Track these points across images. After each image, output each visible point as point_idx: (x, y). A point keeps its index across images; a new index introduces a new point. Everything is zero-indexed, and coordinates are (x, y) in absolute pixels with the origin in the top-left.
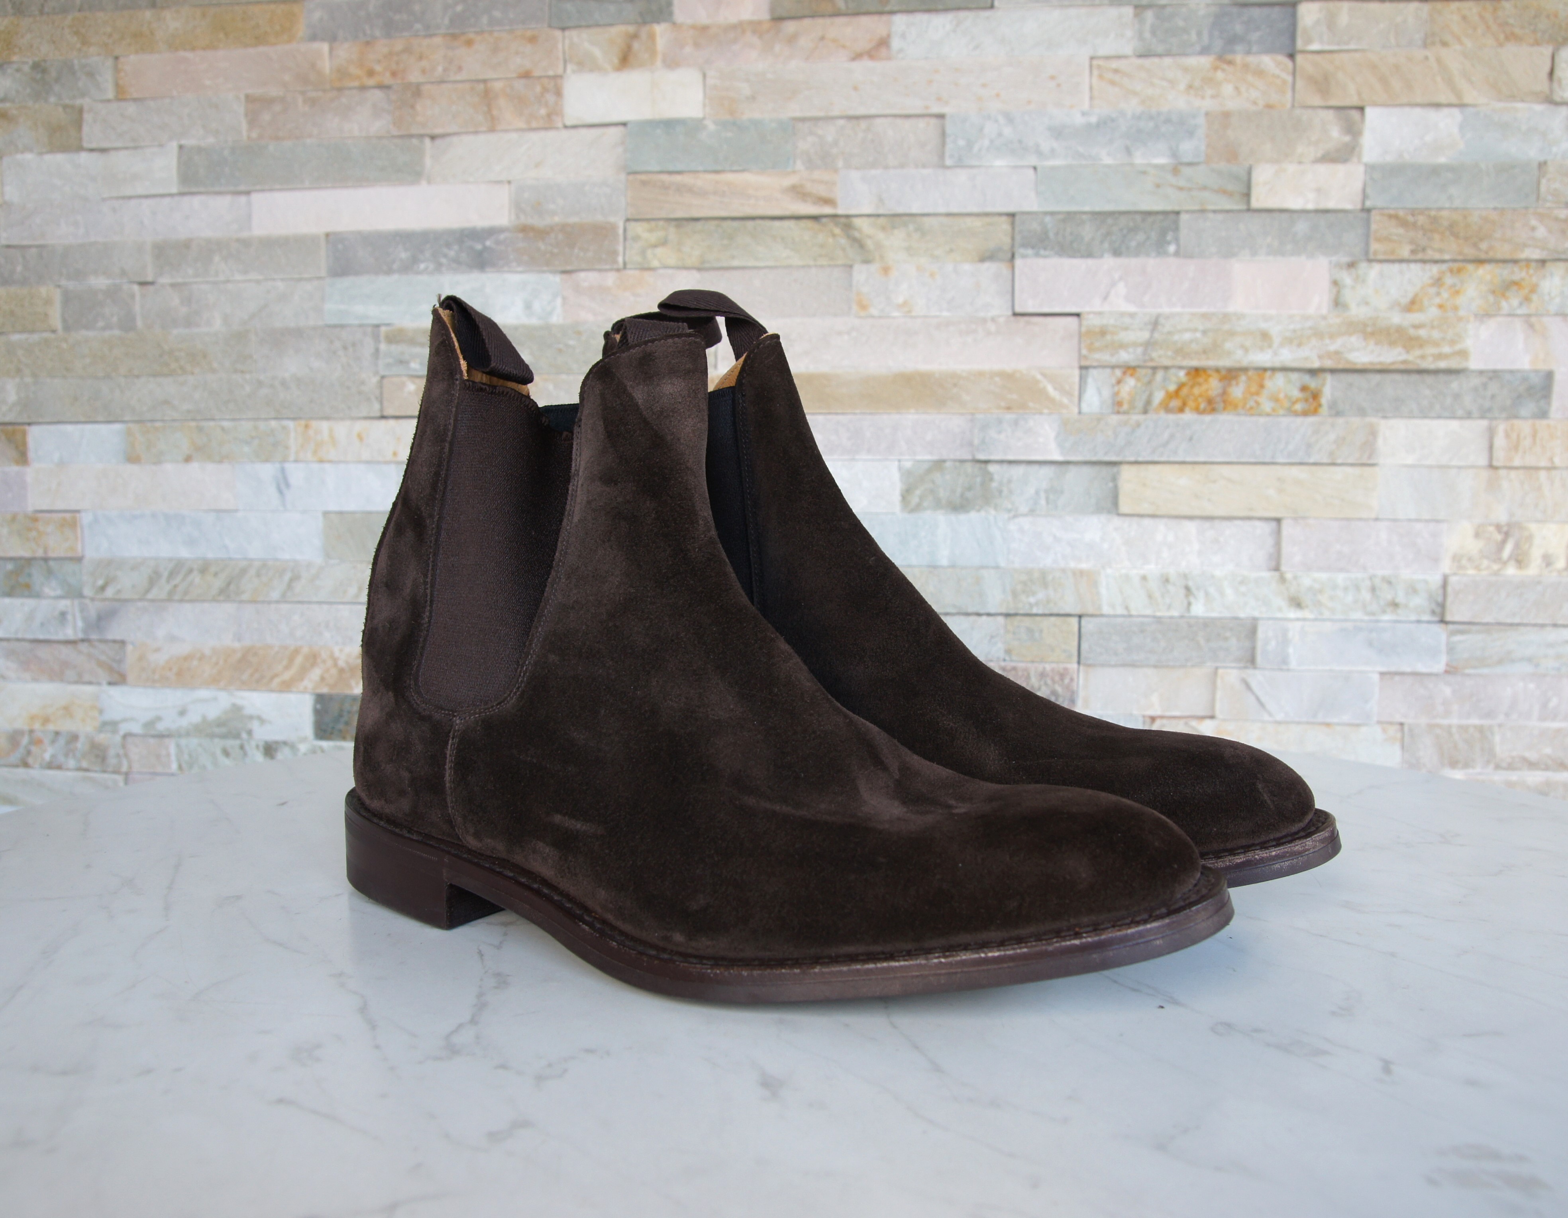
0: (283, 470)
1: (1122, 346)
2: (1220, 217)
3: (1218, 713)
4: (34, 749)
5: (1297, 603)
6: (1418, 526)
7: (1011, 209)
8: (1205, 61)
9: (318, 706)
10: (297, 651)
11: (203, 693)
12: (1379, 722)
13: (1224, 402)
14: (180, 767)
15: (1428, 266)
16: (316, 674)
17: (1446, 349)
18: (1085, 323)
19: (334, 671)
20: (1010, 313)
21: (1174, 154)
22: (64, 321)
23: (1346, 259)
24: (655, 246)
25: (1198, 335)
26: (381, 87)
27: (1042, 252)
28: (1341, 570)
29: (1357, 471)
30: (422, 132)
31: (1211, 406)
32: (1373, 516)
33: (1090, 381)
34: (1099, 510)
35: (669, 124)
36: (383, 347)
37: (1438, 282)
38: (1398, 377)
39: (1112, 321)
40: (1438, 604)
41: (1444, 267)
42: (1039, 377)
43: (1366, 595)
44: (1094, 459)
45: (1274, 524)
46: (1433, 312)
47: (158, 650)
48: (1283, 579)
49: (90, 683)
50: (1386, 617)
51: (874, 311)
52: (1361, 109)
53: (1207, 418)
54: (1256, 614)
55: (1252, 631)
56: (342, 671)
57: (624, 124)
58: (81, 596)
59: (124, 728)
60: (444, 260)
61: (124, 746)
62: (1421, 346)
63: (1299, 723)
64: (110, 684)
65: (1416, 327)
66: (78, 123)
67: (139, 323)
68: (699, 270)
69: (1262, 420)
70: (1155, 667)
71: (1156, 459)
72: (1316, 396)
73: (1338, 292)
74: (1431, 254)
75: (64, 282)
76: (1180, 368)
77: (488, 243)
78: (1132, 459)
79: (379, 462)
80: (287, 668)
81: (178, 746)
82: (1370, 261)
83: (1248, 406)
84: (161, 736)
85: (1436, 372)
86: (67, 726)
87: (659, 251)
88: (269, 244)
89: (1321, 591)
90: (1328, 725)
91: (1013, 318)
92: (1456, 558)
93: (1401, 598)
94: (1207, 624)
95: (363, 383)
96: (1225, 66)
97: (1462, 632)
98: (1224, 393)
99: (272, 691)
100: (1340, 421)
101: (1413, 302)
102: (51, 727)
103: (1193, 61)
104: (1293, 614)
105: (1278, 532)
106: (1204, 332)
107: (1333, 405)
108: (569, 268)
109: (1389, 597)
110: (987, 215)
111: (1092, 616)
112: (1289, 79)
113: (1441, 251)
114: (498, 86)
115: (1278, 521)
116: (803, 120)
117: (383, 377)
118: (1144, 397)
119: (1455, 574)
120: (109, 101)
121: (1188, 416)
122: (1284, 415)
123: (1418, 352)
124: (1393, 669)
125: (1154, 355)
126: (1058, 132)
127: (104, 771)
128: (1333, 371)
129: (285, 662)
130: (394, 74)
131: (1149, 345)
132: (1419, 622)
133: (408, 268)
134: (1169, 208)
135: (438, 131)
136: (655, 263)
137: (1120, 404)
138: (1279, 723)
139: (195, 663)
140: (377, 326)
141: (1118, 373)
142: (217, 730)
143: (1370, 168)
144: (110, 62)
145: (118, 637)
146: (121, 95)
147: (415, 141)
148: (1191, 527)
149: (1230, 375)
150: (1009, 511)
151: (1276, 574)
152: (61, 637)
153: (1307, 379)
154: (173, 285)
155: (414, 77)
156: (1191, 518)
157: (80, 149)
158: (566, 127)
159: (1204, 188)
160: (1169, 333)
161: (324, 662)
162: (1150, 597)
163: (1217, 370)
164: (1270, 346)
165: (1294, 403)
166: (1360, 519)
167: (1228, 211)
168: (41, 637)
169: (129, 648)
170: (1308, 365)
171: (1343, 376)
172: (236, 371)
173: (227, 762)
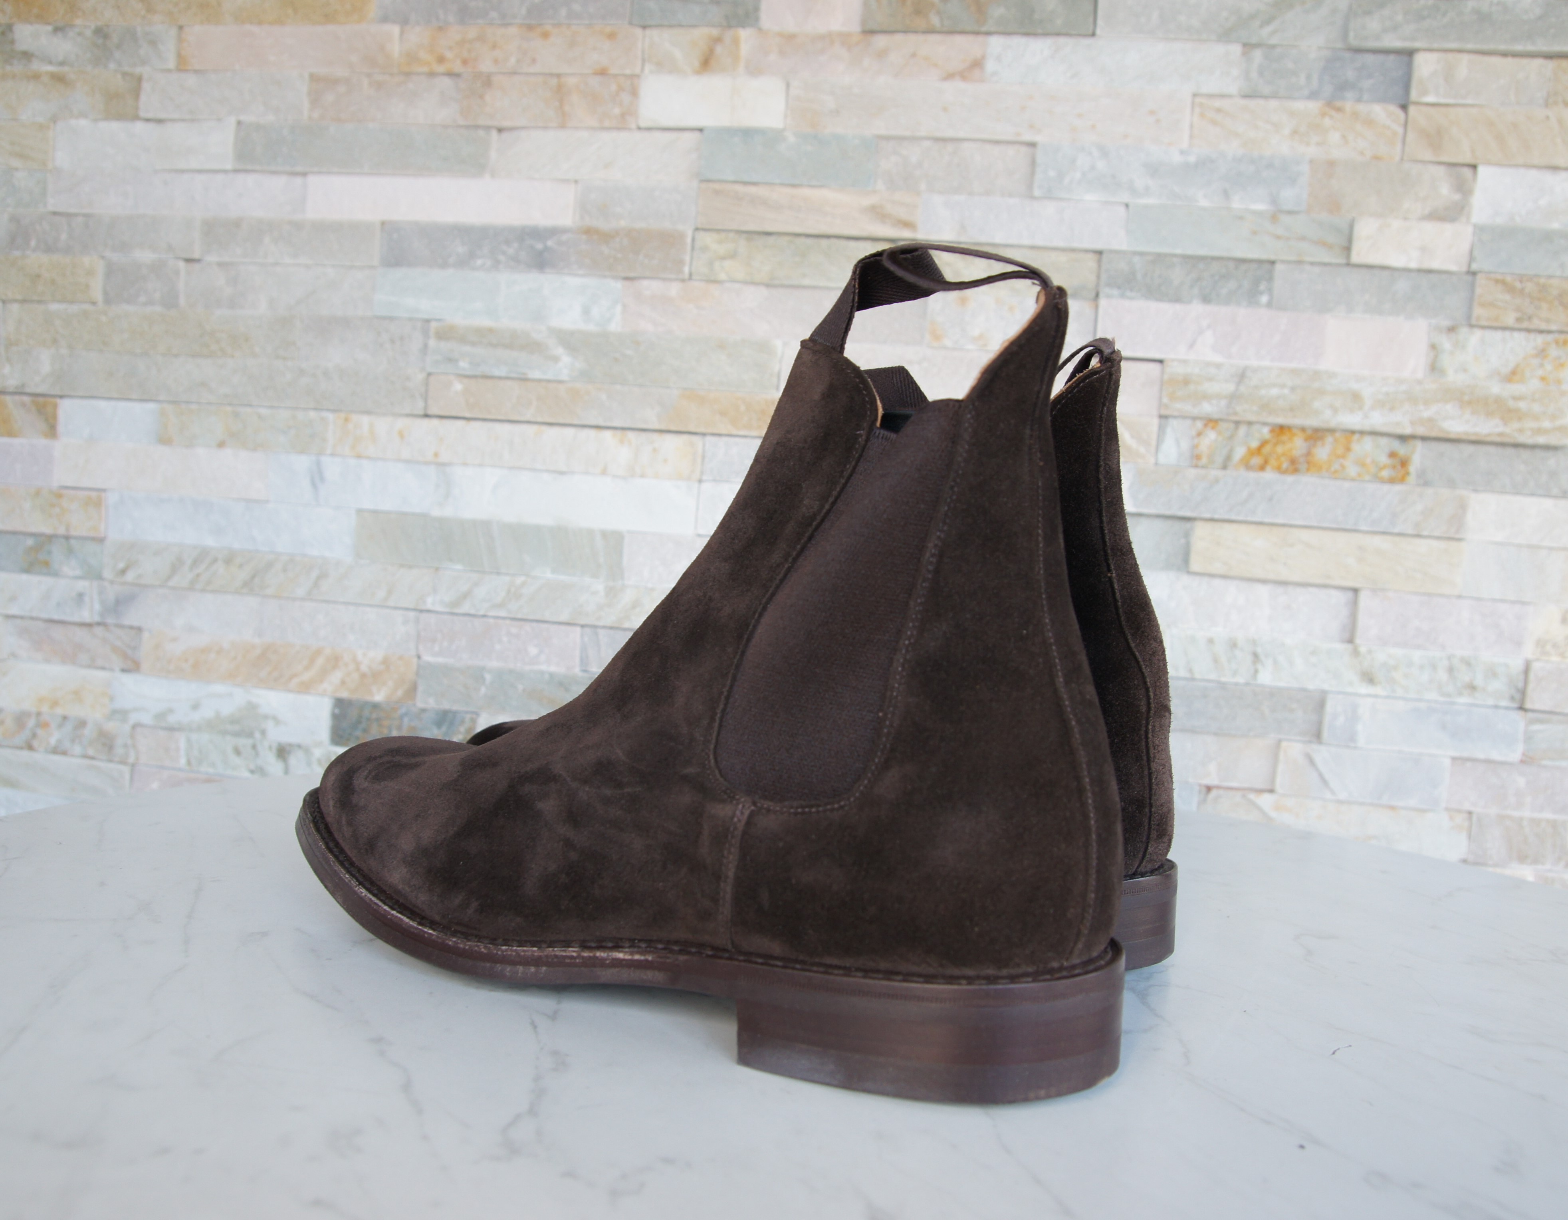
0: (318, 464)
1: (1206, 397)
2: (1317, 270)
3: (1278, 788)
4: (40, 732)
5: (1369, 678)
6: (1503, 607)
7: (1098, 246)
8: (1313, 106)
9: (337, 712)
10: (319, 652)
11: (219, 688)
12: (1447, 809)
13: (1308, 463)
14: (189, 763)
15: (1532, 336)
16: (336, 677)
17: (1547, 424)
18: (1167, 370)
19: (355, 676)
21: (1274, 201)
22: (106, 293)
23: (1446, 323)
24: (723, 258)
25: (1286, 391)
26: (450, 74)
27: (1128, 293)
28: (1418, 647)
29: (1442, 544)
30: (489, 123)
31: (1294, 467)
32: (1456, 593)
33: (1169, 431)
34: (1168, 565)
35: (748, 133)
36: (432, 343)
37: (1542, 353)
38: (1492, 449)
39: (1197, 371)
40: (1518, 690)
41: (1550, 338)
43: (1443, 676)
44: (1168, 513)
45: (1350, 594)
46: (1534, 384)
47: (175, 640)
48: (1356, 653)
49: (103, 668)
50: (1462, 700)
51: (948, 343)
52: (1474, 167)
53: (1290, 479)
54: (1326, 687)
55: (1321, 705)
56: (363, 676)
57: (701, 130)
58: (100, 577)
59: (134, 718)
60: (502, 258)
61: (132, 736)
62: (1520, 419)
63: (1362, 804)
64: (124, 670)
65: (1516, 398)
66: (136, 92)
67: (182, 301)
68: (768, 286)
69: (1347, 485)
70: (1216, 734)
71: (1233, 517)
72: (1404, 463)
73: (1436, 357)
74: (1536, 323)
75: (108, 254)
76: (1265, 424)
77: (550, 243)
78: (1208, 516)
79: (418, 463)
80: (308, 668)
81: (189, 740)
82: (1471, 326)
83: (1333, 469)
84: (171, 729)
85: (1533, 447)
86: (76, 711)
87: (727, 264)
88: (322, 228)
89: (1395, 668)
90: (1392, 808)
92: (1541, 643)
93: (1479, 681)
94: (1273, 693)
95: (408, 379)
96: (1333, 113)
97: (1541, 721)
98: (1309, 454)
99: (290, 691)
100: (1429, 491)
101: (1514, 372)
102: (59, 711)
103: (1300, 105)
104: (1364, 689)
105: (1355, 603)
106: (1293, 389)
107: (1422, 474)
108: (632, 275)
109: (1467, 679)
110: (1073, 250)
112: (1400, 130)
113: (1548, 321)
114: (572, 81)
115: (1356, 591)
116: (888, 138)
117: (429, 374)
118: (1225, 452)
119: (1538, 660)
120: (169, 71)
121: (1269, 475)
122: (1369, 481)
123: (1516, 425)
124: (1465, 754)
125: (1238, 409)
126: (1154, 170)
127: (110, 761)
128: (1424, 439)
129: (306, 663)
130: (465, 62)
131: (1233, 398)
132: (1496, 707)
133: (464, 263)
134: (1264, 256)
135: (506, 124)
136: (722, 276)
137: (1198, 457)
138: (1340, 802)
139: (213, 656)
140: (428, 321)
142: (230, 728)
143: (1479, 229)
144: (173, 32)
145: (136, 623)
146: (182, 65)
147: (481, 133)
148: (1263, 591)
149: (1316, 435)
151: (1349, 647)
152: (76, 618)
153: (1396, 445)
154: (220, 265)
155: (486, 66)
156: (1264, 581)
157: (136, 118)
158: (639, 128)
159: (1303, 238)
160: (1256, 387)
161: (346, 665)
162: (1216, 660)
163: (1303, 429)
164: (1361, 408)
165: (1381, 469)
166: (1442, 596)
167: (1325, 264)
168: (56, 617)
169: (146, 635)
170: (1399, 431)
171: (1434, 445)
172: (278, 358)
173: (238, 761)
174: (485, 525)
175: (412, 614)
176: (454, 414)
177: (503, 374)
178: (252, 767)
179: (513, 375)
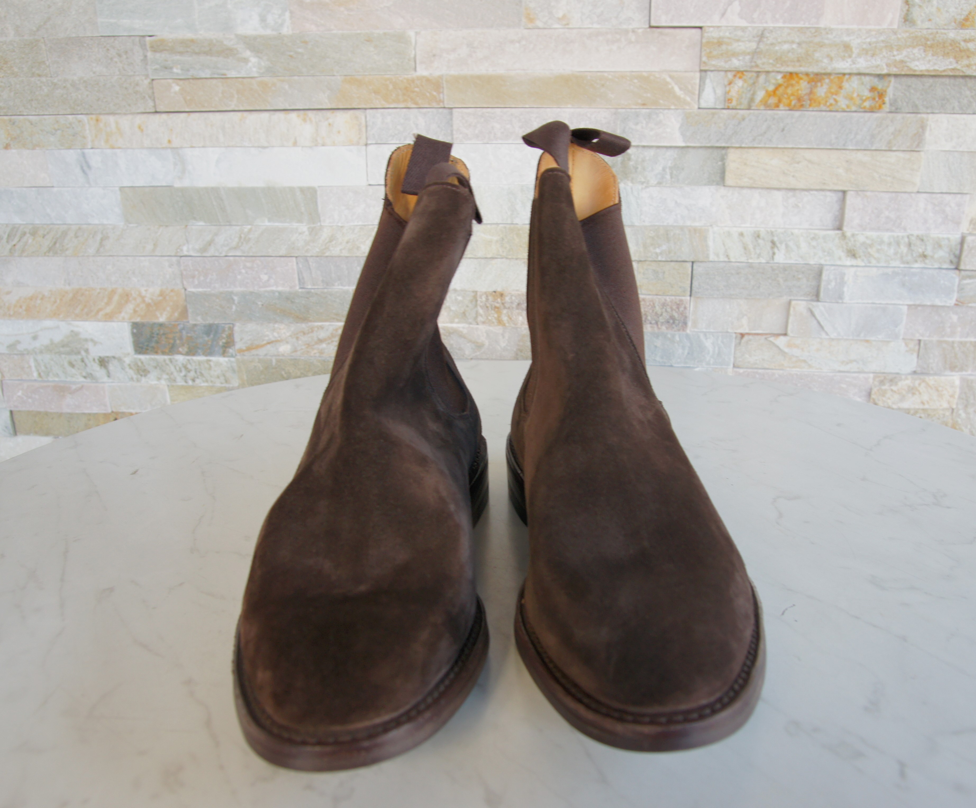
0: (84, 155)
1: (735, 54)
3: (789, 332)
5: (852, 254)
6: (948, 198)
9: (135, 331)
10: (113, 292)
11: (48, 323)
12: (903, 339)
13: (810, 100)
14: (39, 374)
16: (130, 308)
18: (706, 35)
19: (143, 306)
20: (647, 26)
25: (794, 46)
28: (887, 230)
29: (907, 156)
31: (800, 104)
32: (915, 190)
33: (708, 81)
34: (710, 182)
36: (149, 54)
38: (947, 81)
39: (727, 34)
40: (955, 256)
42: (668, 79)
43: (904, 249)
44: (709, 145)
45: (840, 195)
47: (9, 293)
48: (844, 236)
50: (916, 265)
51: (540, 24)
53: (797, 114)
54: (822, 262)
55: (820, 274)
56: (148, 305)
62: (968, 57)
63: (846, 340)
65: (966, 41)
69: (839, 115)
70: (746, 299)
71: (756, 145)
72: (881, 95)
73: (908, 10)
76: (779, 72)
78: (737, 145)
79: (157, 148)
80: (108, 304)
81: (36, 360)
83: (828, 104)
84: (22, 354)
89: (871, 246)
90: (867, 341)
91: (649, 30)
92: (973, 222)
93: (929, 252)
94: (786, 268)
95: (137, 85)
97: (970, 277)
98: (811, 92)
99: (99, 321)
100: (899, 116)
101: (966, 19)
104: (849, 262)
105: (843, 200)
106: (799, 44)
107: (894, 103)
109: (920, 250)
111: (701, 262)
115: (844, 192)
117: (153, 80)
118: (749, 96)
119: (970, 234)
121: (781, 113)
122: (856, 112)
123: (965, 62)
124: (918, 302)
125: (759, 62)
128: (896, 76)
129: (106, 300)
131: (755, 53)
132: (940, 268)
137: (730, 100)
138: (833, 340)
139: (39, 302)
140: (144, 37)
141: (730, 75)
142: (62, 349)
148: (778, 195)
149: (816, 78)
150: (642, 183)
151: (839, 232)
153: (875, 82)
156: (778, 189)
160: (772, 44)
161: (135, 299)
162: (745, 248)
163: (807, 74)
164: (850, 56)
165: (864, 101)
166: (905, 192)
170: (879, 72)
171: (904, 80)
172: (33, 75)
173: (73, 371)
174: (215, 191)
175: (174, 259)
176: (176, 110)
177: (208, 76)
178: (84, 374)
179: (216, 76)
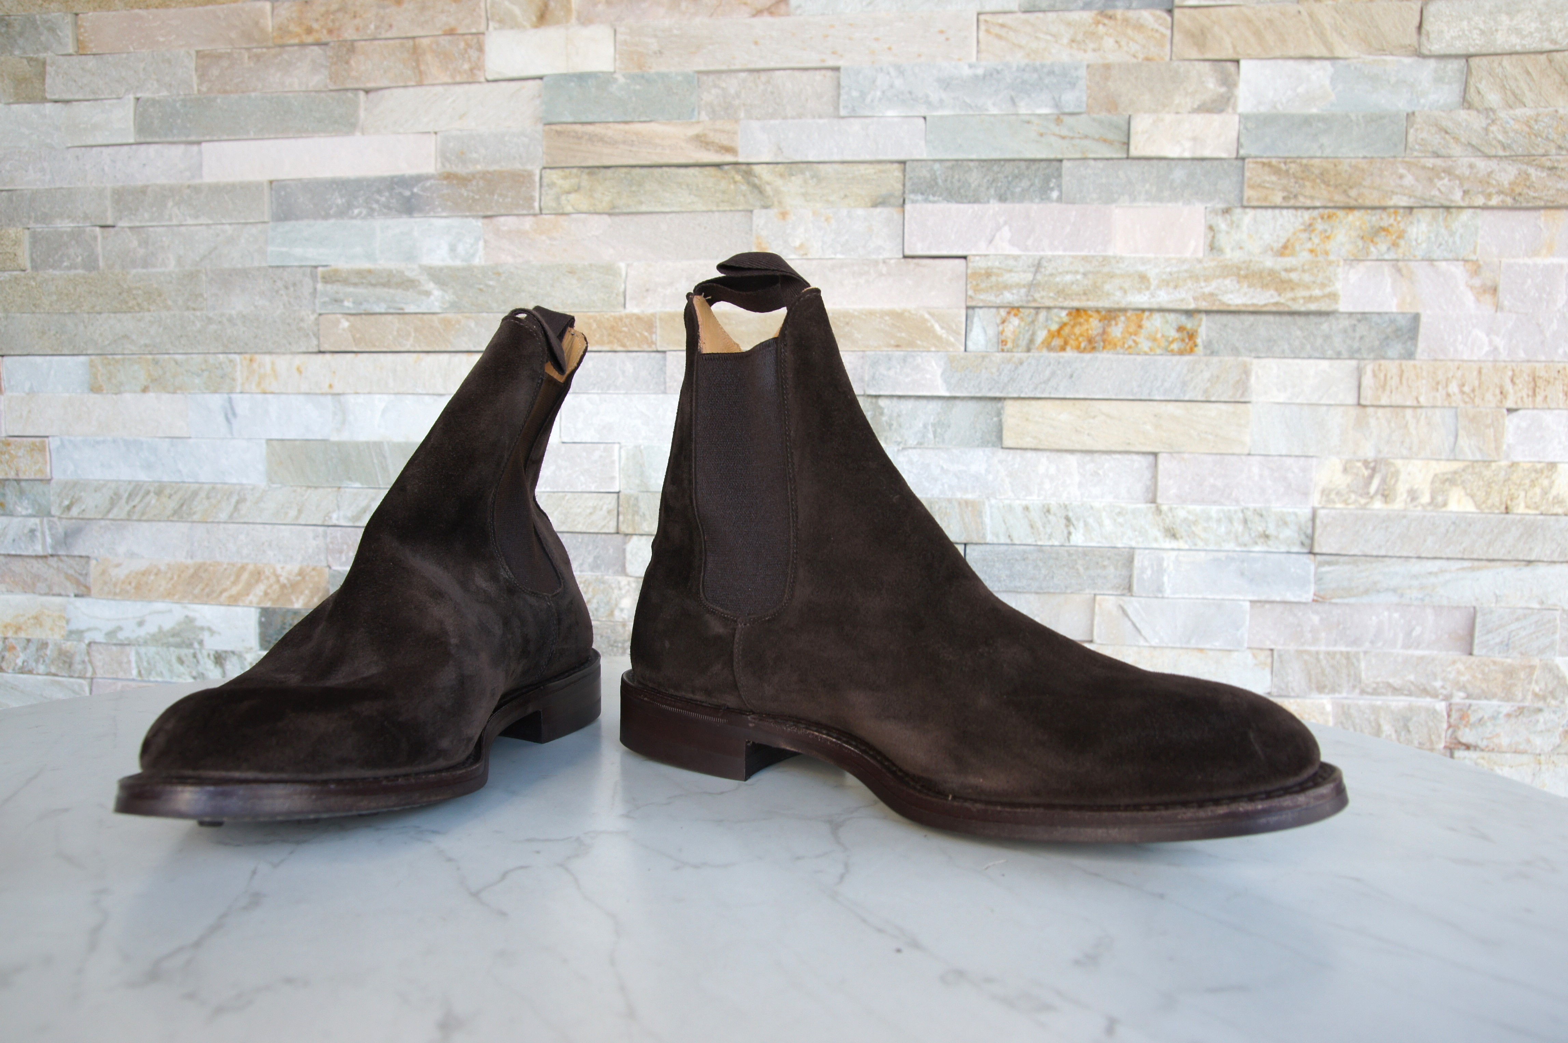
0: (230, 401)
1: (1007, 287)
2: (1100, 164)
3: (1095, 638)
4: (7, 654)
5: (1172, 534)
6: (1289, 461)
7: (902, 157)
8: (1087, 16)
9: (263, 619)
10: (243, 568)
11: (160, 606)
12: (1249, 648)
13: (1104, 341)
14: (140, 673)
15: (1299, 212)
16: (260, 589)
17: (1317, 292)
18: (970, 265)
19: (276, 587)
20: (901, 256)
21: (1057, 105)
22: (33, 260)
23: (1221, 206)
24: (569, 193)
25: (1079, 277)
26: (319, 44)
27: (931, 198)
28: (1215, 503)
29: (1230, 408)
30: (357, 86)
31: (1091, 345)
32: (1246, 452)
33: (976, 320)
34: (984, 443)
35: (582, 77)
36: (320, 286)
37: (1309, 228)
38: (1271, 318)
39: (997, 264)
40: (1307, 536)
41: (1315, 213)
42: (927, 316)
43: (1239, 527)
44: (979, 395)
45: (1151, 458)
46: (1305, 256)
47: (118, 565)
48: (1159, 511)
49: (60, 595)
50: (1257, 548)
52: (1237, 62)
53: (1087, 356)
54: (1133, 544)
55: (1131, 560)
56: (283, 586)
57: (541, 78)
58: (49, 514)
59: (88, 637)
60: (375, 206)
61: (88, 653)
62: (1292, 289)
63: (1173, 648)
64: (76, 596)
65: (1288, 270)
66: (42, 76)
67: (101, 263)
68: (610, 214)
69: (1139, 358)
70: (1037, 593)
71: (1038, 395)
72: (1192, 336)
73: (1213, 237)
74: (1302, 201)
75: (32, 225)
76: (1062, 308)
77: (415, 190)
78: (1015, 395)
79: (316, 394)
80: (234, 583)
81: (138, 653)
82: (1244, 207)
83: (1126, 346)
84: (122, 645)
85: (1307, 314)
86: (37, 634)
87: (572, 197)
88: (218, 190)
89: (1195, 523)
90: (1201, 650)
91: (903, 260)
92: (1325, 492)
93: (1272, 531)
94: (1086, 552)
95: (302, 320)
96: (1106, 21)
97: (1329, 563)
98: (1104, 332)
99: (221, 604)
100: (1215, 360)
101: (1285, 247)
102: (23, 635)
103: (1075, 16)
104: (1168, 544)
105: (1155, 466)
106: (1085, 275)
107: (1208, 345)
108: (489, 213)
109: (1260, 529)
110: (880, 162)
111: (976, 544)
112: (1168, 33)
113: (1312, 198)
114: (425, 42)
115: (1155, 455)
116: (707, 73)
117: (320, 315)
118: (1027, 336)
119: (1323, 508)
120: (70, 55)
121: (1069, 354)
122: (1161, 355)
123: (1289, 295)
124: (1263, 598)
125: (1037, 296)
126: (946, 84)
127: (71, 677)
128: (1208, 312)
129: (232, 578)
130: (330, 32)
131: (1032, 286)
132: (1288, 553)
133: (343, 213)
134: (1052, 156)
135: (370, 85)
136: (569, 209)
137: (1004, 342)
138: (1155, 647)
139: (152, 577)
140: (316, 267)
141: (1003, 312)
142: (171, 640)
143: (1245, 118)
144: (69, 18)
145: (84, 554)
146: (81, 49)
147: (350, 94)
148: (1072, 460)
149: (1110, 315)
150: (899, 444)
151: (1153, 505)
152: (30, 552)
153: (1183, 320)
154: (131, 228)
155: (349, 34)
156: (1072, 451)
157: (44, 100)
158: (488, 81)
159: (1086, 137)
160: (1051, 275)
161: (268, 578)
162: (1032, 527)
163: (1098, 311)
164: (1148, 288)
165: (1171, 342)
166: (1233, 454)
167: (1107, 159)
168: (13, 552)
169: (93, 563)
170: (1184, 307)
171: (1217, 317)
172: (188, 309)
173: (181, 669)
174: (378, 445)
175: (320, 529)
176: (343, 349)
177: (383, 311)
178: (194, 674)
179: (392, 311)
